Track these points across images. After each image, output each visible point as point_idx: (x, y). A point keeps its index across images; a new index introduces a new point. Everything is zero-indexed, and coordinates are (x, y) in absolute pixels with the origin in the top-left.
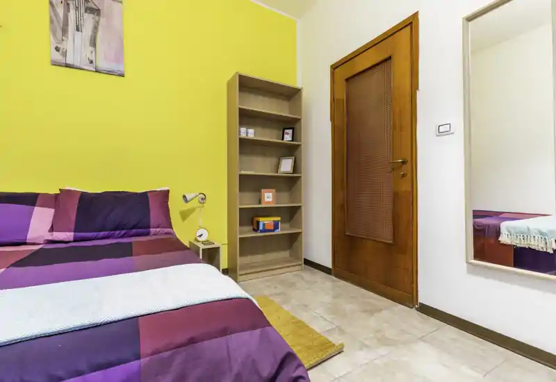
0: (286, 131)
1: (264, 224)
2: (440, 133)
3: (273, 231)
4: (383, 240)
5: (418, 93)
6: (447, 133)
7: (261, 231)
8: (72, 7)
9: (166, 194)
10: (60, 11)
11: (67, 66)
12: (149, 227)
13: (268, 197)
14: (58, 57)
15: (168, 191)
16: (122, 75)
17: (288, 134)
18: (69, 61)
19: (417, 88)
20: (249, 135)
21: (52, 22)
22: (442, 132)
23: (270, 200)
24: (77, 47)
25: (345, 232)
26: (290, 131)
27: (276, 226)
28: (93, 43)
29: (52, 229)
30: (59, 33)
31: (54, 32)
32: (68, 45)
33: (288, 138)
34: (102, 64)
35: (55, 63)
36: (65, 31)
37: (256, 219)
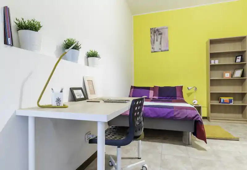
0: (237, 57)
1: (223, 100)
3: (229, 103)
7: (222, 103)
8: (155, 35)
9: (182, 87)
10: (153, 38)
11: (155, 52)
12: (176, 97)
14: (153, 50)
15: (182, 86)
16: (168, 50)
17: (239, 59)
18: (155, 50)
20: (216, 62)
21: (151, 41)
24: (157, 46)
26: (240, 57)
27: (230, 101)
28: (161, 44)
29: (154, 96)
30: (153, 44)
31: (151, 43)
32: (155, 47)
33: (239, 60)
34: (163, 49)
35: (152, 52)
36: (154, 43)
37: (220, 98)
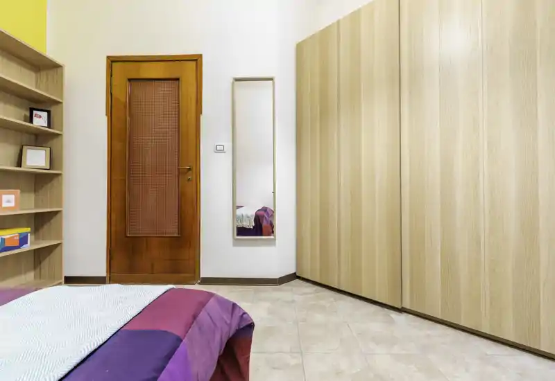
0: (37, 112)
1: (3, 240)
2: (218, 151)
3: (18, 247)
4: (167, 235)
5: (201, 117)
6: (222, 151)
13: (9, 201)
17: (40, 117)
19: (201, 113)
22: (219, 150)
23: (12, 204)
25: (125, 234)
26: (45, 115)
27: (23, 240)
33: (40, 122)
